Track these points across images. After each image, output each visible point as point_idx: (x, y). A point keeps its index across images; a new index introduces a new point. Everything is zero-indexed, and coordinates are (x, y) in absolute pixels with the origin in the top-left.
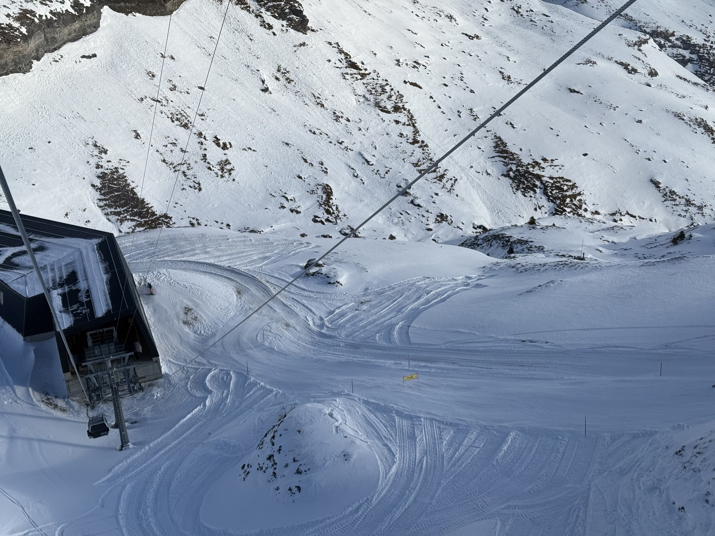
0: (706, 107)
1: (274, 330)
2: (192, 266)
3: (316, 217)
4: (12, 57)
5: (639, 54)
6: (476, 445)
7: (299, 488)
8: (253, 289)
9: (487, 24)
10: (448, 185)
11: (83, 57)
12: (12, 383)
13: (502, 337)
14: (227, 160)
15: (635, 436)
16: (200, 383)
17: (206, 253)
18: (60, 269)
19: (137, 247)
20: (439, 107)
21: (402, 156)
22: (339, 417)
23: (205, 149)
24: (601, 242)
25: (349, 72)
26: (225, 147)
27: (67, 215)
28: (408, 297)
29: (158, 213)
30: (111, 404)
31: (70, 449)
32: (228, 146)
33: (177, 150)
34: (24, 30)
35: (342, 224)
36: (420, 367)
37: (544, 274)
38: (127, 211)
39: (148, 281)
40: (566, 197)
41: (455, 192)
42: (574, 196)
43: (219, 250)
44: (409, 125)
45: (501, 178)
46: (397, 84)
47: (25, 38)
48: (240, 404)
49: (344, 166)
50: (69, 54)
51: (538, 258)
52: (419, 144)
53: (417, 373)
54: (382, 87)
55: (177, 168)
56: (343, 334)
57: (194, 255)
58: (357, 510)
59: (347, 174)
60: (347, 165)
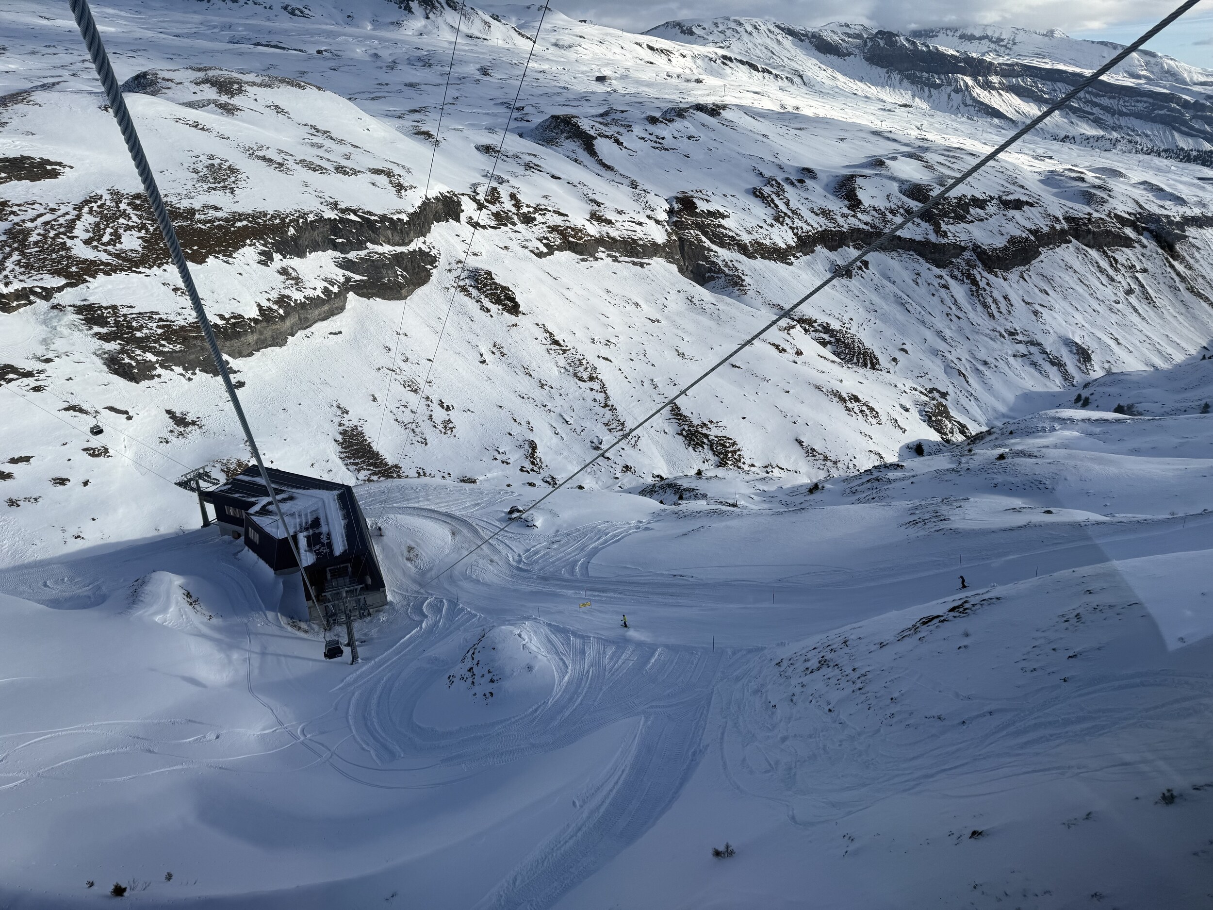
0: (841, 381)
1: (481, 565)
2: (416, 512)
3: (523, 467)
4: (270, 333)
5: (788, 337)
6: (632, 659)
7: (491, 694)
8: (465, 531)
9: (666, 311)
10: (633, 442)
11: (331, 333)
12: (264, 608)
13: (658, 572)
14: (449, 420)
15: (750, 651)
16: (418, 609)
17: (428, 500)
18: (306, 515)
19: (371, 495)
20: (626, 378)
21: (595, 417)
22: (526, 637)
23: (432, 411)
24: (754, 491)
25: (553, 348)
26: (448, 409)
27: (312, 465)
28: (590, 538)
29: (390, 464)
30: (345, 626)
31: (311, 663)
32: (451, 408)
33: (407, 411)
34: (281, 312)
35: (544, 473)
36: (594, 596)
37: (698, 520)
38: (364, 462)
39: (379, 525)
40: (728, 452)
41: (639, 447)
42: (735, 452)
43: (438, 498)
44: (601, 392)
45: (676, 436)
46: (592, 358)
47: (282, 318)
48: (450, 626)
49: (547, 425)
50: (319, 331)
51: (701, 505)
52: (609, 408)
53: (590, 600)
54: (579, 360)
55: (407, 426)
56: (536, 568)
57: (418, 502)
58: (536, 710)
59: (549, 432)
60: (550, 424)
